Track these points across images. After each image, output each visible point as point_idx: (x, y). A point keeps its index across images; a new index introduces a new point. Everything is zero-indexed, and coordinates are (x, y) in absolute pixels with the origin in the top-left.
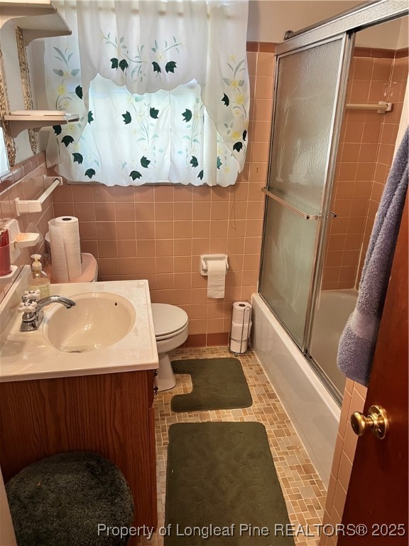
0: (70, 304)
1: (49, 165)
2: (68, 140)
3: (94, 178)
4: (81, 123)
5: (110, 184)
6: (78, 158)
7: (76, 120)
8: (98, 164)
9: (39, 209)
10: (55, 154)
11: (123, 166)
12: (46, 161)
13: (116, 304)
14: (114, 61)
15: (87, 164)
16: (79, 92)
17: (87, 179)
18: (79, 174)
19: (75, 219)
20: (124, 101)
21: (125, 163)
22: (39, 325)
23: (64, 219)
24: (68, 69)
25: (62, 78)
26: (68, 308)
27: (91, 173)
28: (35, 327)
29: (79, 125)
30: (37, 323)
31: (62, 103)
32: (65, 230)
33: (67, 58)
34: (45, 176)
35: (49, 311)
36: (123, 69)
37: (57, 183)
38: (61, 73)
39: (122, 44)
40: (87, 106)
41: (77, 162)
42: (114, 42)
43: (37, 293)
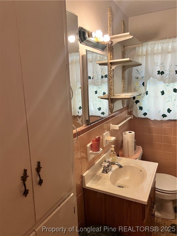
0: (121, 167)
1: (129, 111)
2: (137, 102)
3: (146, 116)
4: (143, 95)
5: (152, 119)
6: (141, 108)
7: (140, 95)
8: (148, 111)
9: (118, 129)
10: (132, 107)
11: (159, 112)
12: (128, 109)
13: (141, 171)
14: (159, 72)
15: (144, 110)
16: (143, 84)
17: (143, 116)
18: (140, 114)
19: (133, 133)
20: (161, 86)
21: (160, 111)
22: (108, 172)
23: (129, 132)
24: (140, 77)
25: (138, 80)
26: (120, 168)
27: (145, 114)
28: (107, 172)
29: (142, 96)
30: (108, 171)
31: (136, 89)
32: (129, 136)
33: (140, 73)
34: (127, 115)
35: (114, 167)
36: (162, 75)
37: (130, 117)
38: (137, 78)
39: (162, 65)
40: (146, 89)
41: (140, 110)
42: (160, 65)
43: (110, 160)
